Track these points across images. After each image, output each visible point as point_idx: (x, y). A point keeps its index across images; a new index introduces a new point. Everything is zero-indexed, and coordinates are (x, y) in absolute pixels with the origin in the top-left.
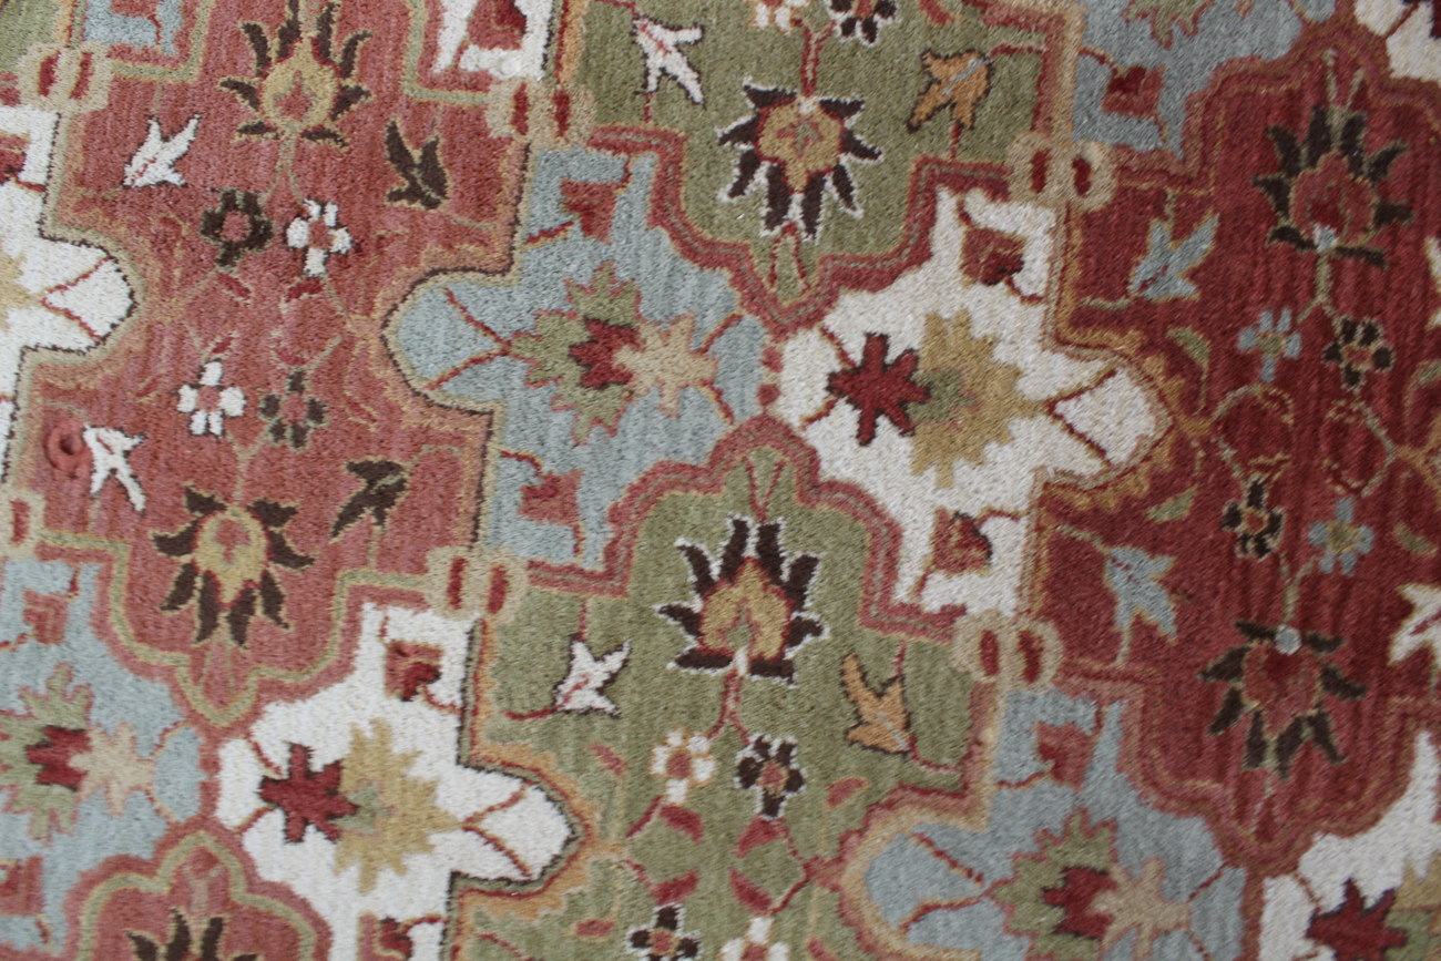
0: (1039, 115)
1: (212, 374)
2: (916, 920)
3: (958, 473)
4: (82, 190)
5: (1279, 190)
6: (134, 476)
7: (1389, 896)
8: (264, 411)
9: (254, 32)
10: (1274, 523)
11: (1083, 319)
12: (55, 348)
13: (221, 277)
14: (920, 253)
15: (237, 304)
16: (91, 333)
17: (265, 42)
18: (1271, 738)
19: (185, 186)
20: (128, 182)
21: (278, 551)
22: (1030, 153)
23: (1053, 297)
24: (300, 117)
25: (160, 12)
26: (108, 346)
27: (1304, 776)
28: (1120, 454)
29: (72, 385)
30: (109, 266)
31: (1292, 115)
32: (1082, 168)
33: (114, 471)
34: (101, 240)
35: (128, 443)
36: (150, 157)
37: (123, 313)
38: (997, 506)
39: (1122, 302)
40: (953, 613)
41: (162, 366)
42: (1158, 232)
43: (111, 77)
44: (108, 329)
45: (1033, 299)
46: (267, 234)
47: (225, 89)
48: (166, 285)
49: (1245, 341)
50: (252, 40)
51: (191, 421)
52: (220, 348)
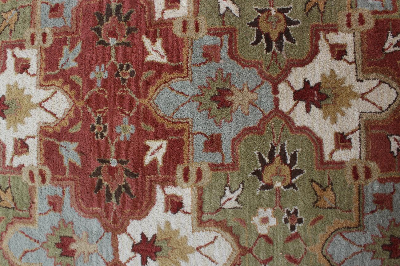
0: (32, 23)
2: (23, 256)
3: (18, 127)
5: (98, 31)
7: (155, 236)
10: (105, 127)
11: (47, 78)
14: (4, 68)
18: (113, 193)
22: (30, 34)
23: (38, 73)
27: (124, 203)
28: (60, 115)
31: (100, 8)
32: (44, 35)
38: (29, 135)
39: (57, 71)
40: (21, 167)
42: (66, 49)
45: (34, 75)
49: (92, 76)
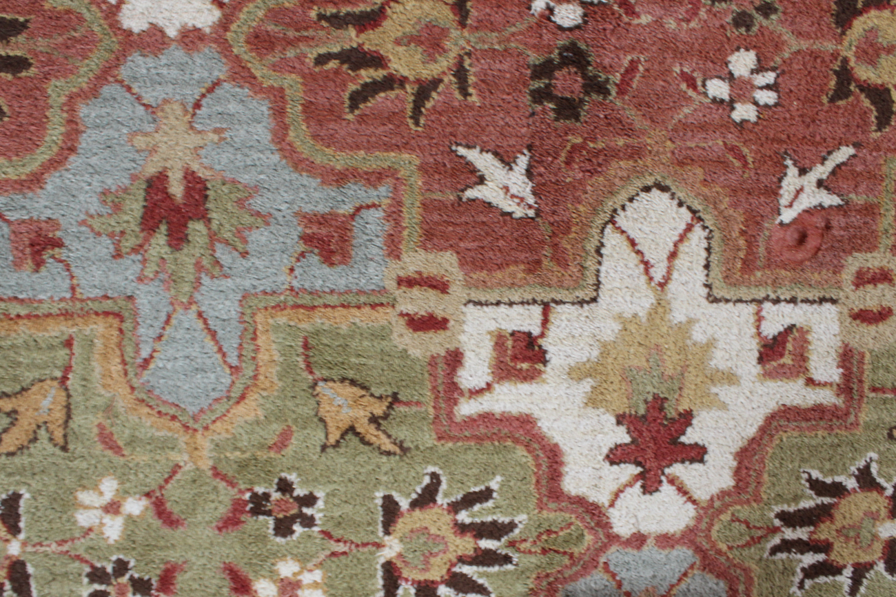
1: (718, 88)
4: (545, 262)
6: (823, 160)
8: (748, 28)
9: (357, 99)
12: (707, 267)
13: (621, 92)
15: (647, 70)
16: (689, 228)
17: (366, 85)
19: (530, 148)
20: (531, 213)
24: (444, 32)
25: (347, 209)
26: (700, 208)
29: (742, 242)
30: (621, 220)
33: (820, 184)
34: (595, 231)
35: (792, 171)
36: (501, 193)
37: (666, 196)
41: (716, 144)
43: (422, 252)
44: (684, 210)
46: (573, 47)
47: (422, 121)
48: (635, 153)
50: (365, 100)
51: (766, 106)
52: (692, 84)
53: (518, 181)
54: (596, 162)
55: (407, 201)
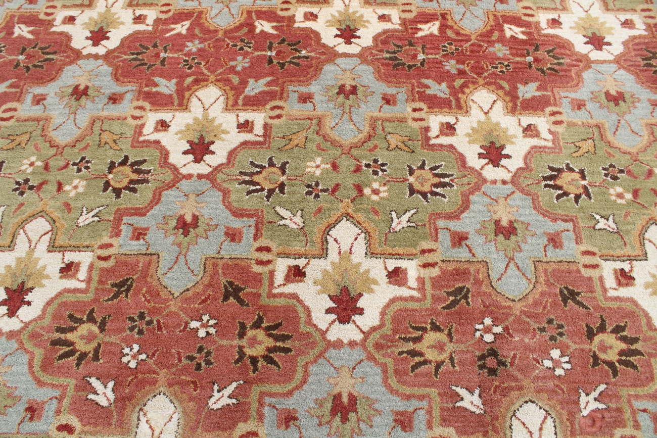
0: (402, 120)
1: (548, 363)
2: (637, 134)
3: (512, 134)
4: (490, 432)
5: (410, 67)
6: (595, 390)
7: (584, 36)
8: (555, 341)
9: (414, 368)
10: (500, 63)
11: (459, 107)
12: (556, 434)
13: (512, 365)
14: (451, 147)
15: (520, 357)
16: (545, 418)
17: (416, 363)
18: (556, 61)
19: (479, 387)
20: (482, 412)
21: (602, 329)
22: (414, 122)
23: (455, 114)
24: (445, 344)
25: (411, 409)
26: (548, 409)
27: (562, 54)
28: (495, 97)
29: (568, 423)
30: (518, 414)
31: (388, 65)
32: (415, 110)
33: (595, 399)
34: (508, 419)
35: (583, 395)
36: (470, 404)
37: (534, 405)
38: (518, 124)
39: (452, 98)
40: (550, 132)
41: (551, 384)
42: (428, 92)
43: (441, 427)
44: (542, 410)
45: (457, 118)
46: (492, 349)
47: (438, 376)
48: (520, 388)
49: (454, 71)
50: (417, 368)
51: (567, 369)
52: (538, 362)
53: (476, 399)
54: (505, 392)
55: (434, 407)
